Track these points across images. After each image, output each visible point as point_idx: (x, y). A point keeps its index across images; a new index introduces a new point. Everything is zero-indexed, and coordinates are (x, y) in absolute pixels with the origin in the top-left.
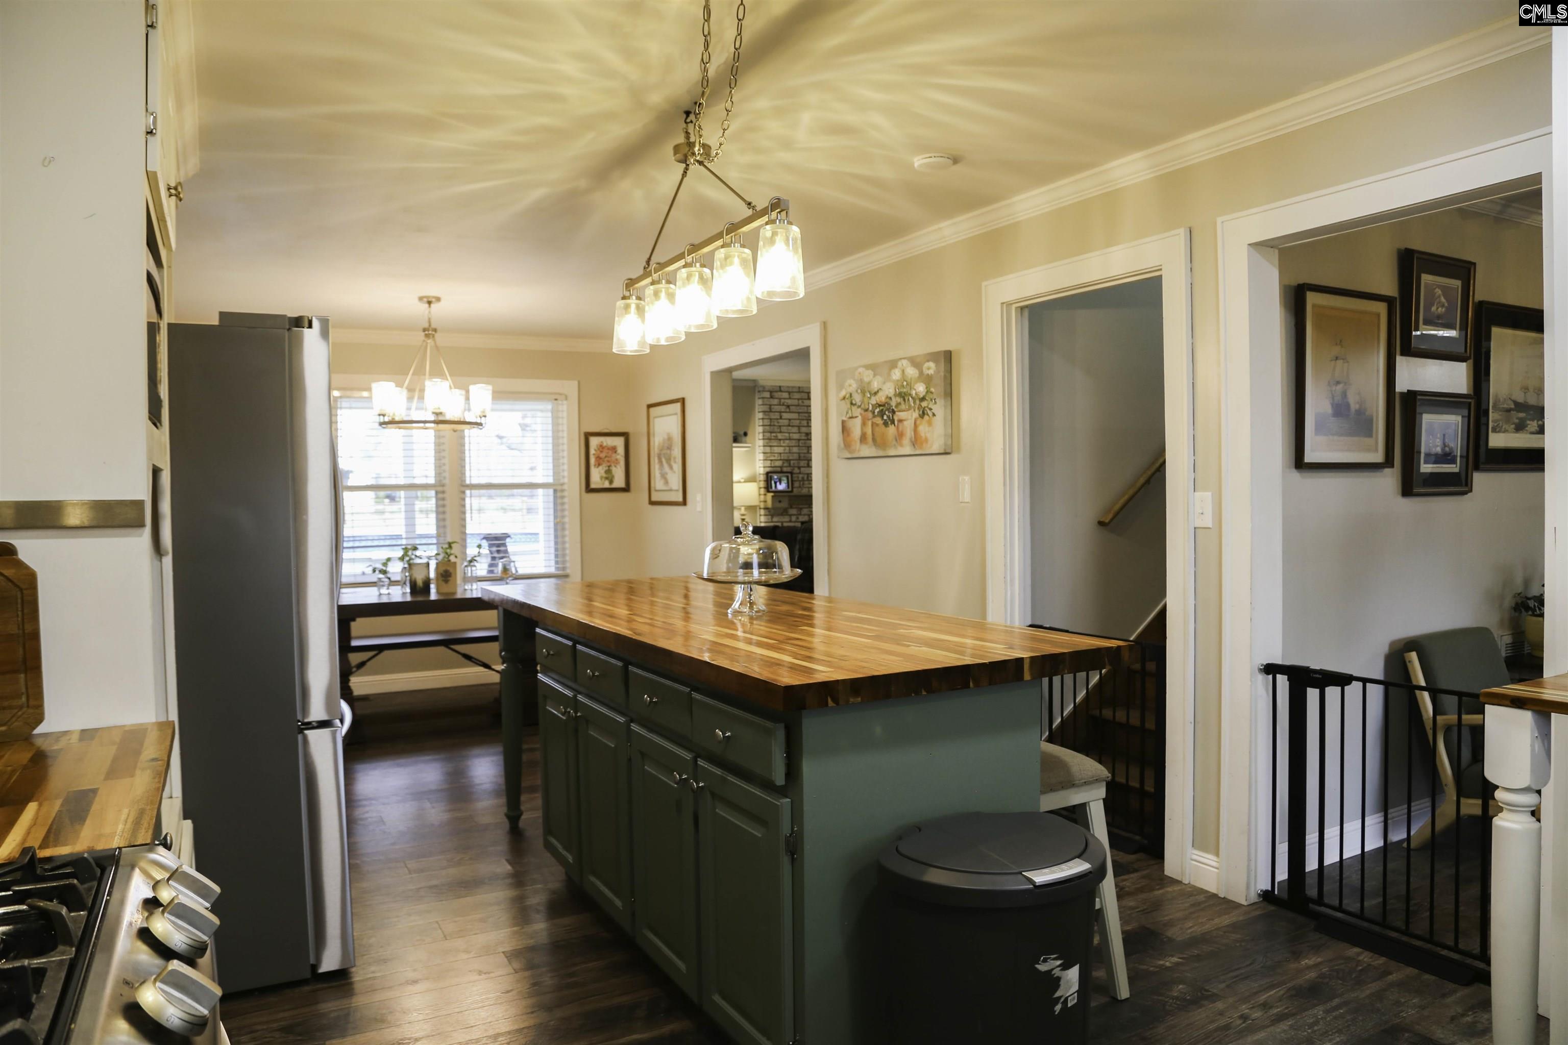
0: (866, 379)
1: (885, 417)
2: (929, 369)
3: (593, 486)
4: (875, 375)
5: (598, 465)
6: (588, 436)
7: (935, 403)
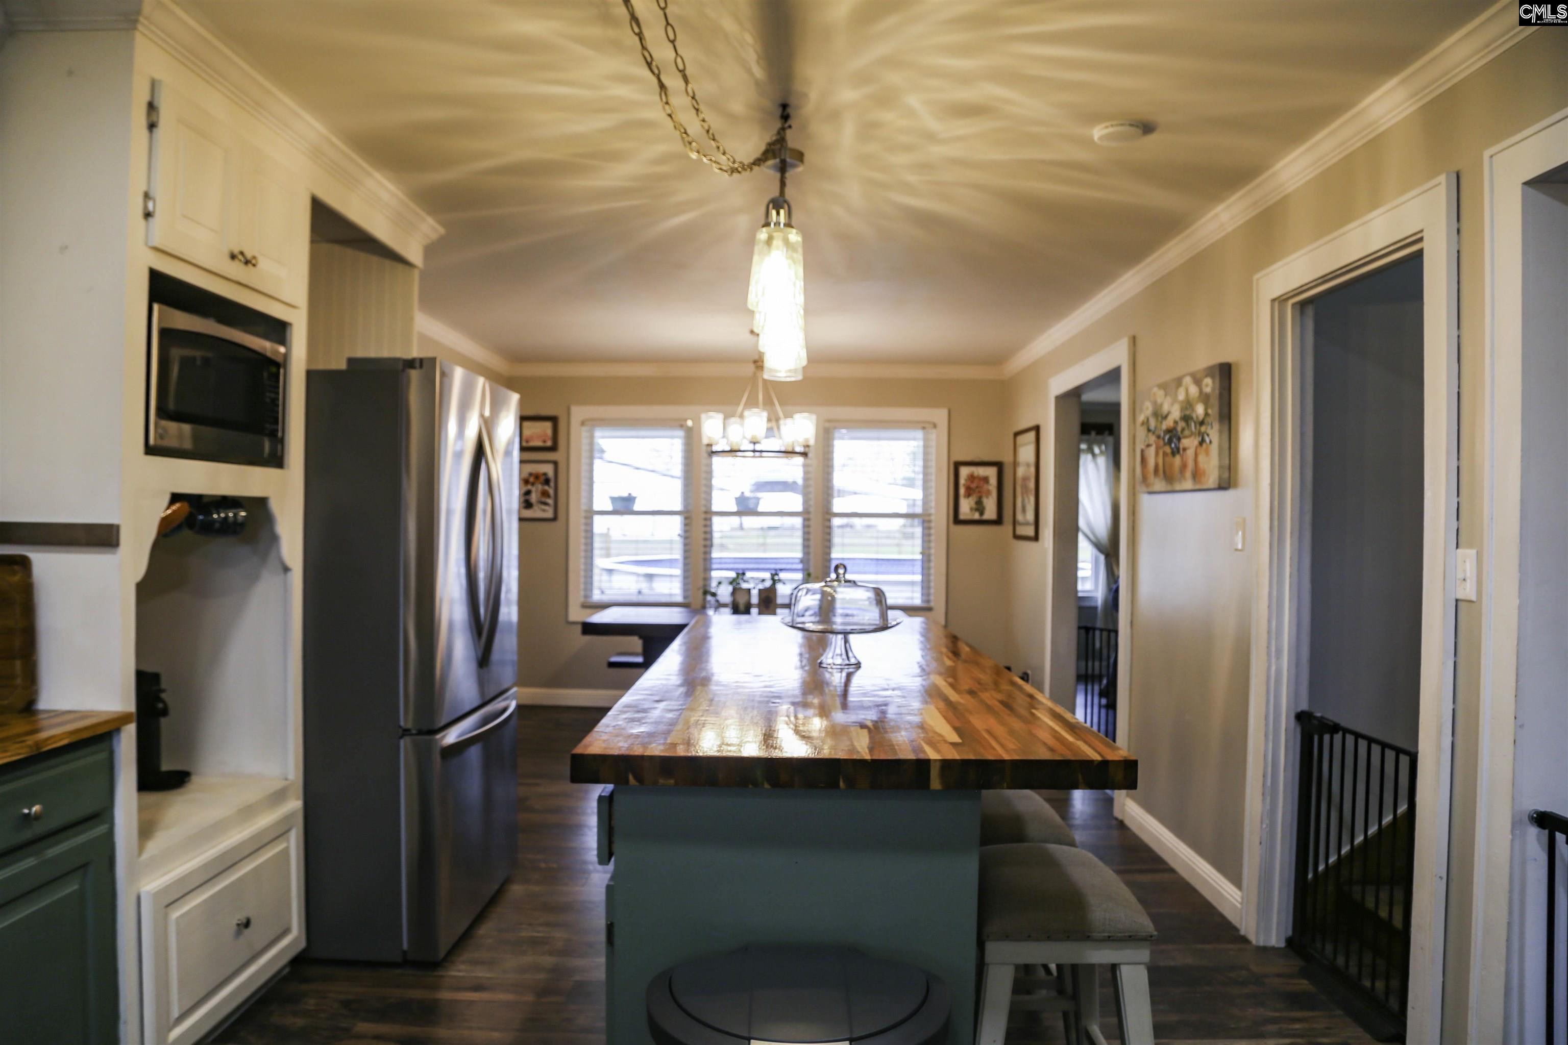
0: (1159, 401)
1: (1173, 445)
2: (1207, 386)
3: (962, 517)
4: (1166, 395)
5: (968, 495)
6: (957, 465)
7: (1212, 427)
